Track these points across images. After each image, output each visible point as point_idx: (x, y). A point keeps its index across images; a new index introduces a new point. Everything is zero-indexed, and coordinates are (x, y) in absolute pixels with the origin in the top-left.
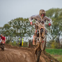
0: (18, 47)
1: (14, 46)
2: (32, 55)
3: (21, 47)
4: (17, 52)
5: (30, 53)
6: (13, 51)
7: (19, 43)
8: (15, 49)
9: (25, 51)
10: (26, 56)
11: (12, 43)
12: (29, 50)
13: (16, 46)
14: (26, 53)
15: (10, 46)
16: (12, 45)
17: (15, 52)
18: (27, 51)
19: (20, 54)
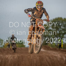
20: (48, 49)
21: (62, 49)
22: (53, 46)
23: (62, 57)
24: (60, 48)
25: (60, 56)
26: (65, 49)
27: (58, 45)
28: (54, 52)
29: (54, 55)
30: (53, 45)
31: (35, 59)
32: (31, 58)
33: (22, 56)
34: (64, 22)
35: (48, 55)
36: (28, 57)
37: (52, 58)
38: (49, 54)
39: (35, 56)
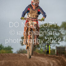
0: (45, 55)
1: (40, 53)
2: (60, 63)
3: (48, 54)
4: (44, 60)
5: (58, 61)
6: (40, 59)
7: (46, 51)
8: (42, 57)
9: (52, 59)
10: (53, 64)
11: (39, 51)
12: (57, 58)
13: (43, 53)
14: (53, 61)
15: (37, 53)
16: (38, 53)
17: (42, 59)
18: (55, 59)
19: (47, 62)
20: (36, 55)
21: (49, 55)
22: (41, 52)
23: (49, 63)
24: (47, 54)
25: (48, 62)
26: (52, 55)
27: (45, 51)
28: (41, 58)
29: (42, 61)
30: (40, 50)
31: (23, 65)
32: (19, 64)
33: (9, 62)
34: (51, 28)
35: (35, 61)
36: (16, 63)
37: (39, 64)
38: (37, 59)
39: (22, 62)
